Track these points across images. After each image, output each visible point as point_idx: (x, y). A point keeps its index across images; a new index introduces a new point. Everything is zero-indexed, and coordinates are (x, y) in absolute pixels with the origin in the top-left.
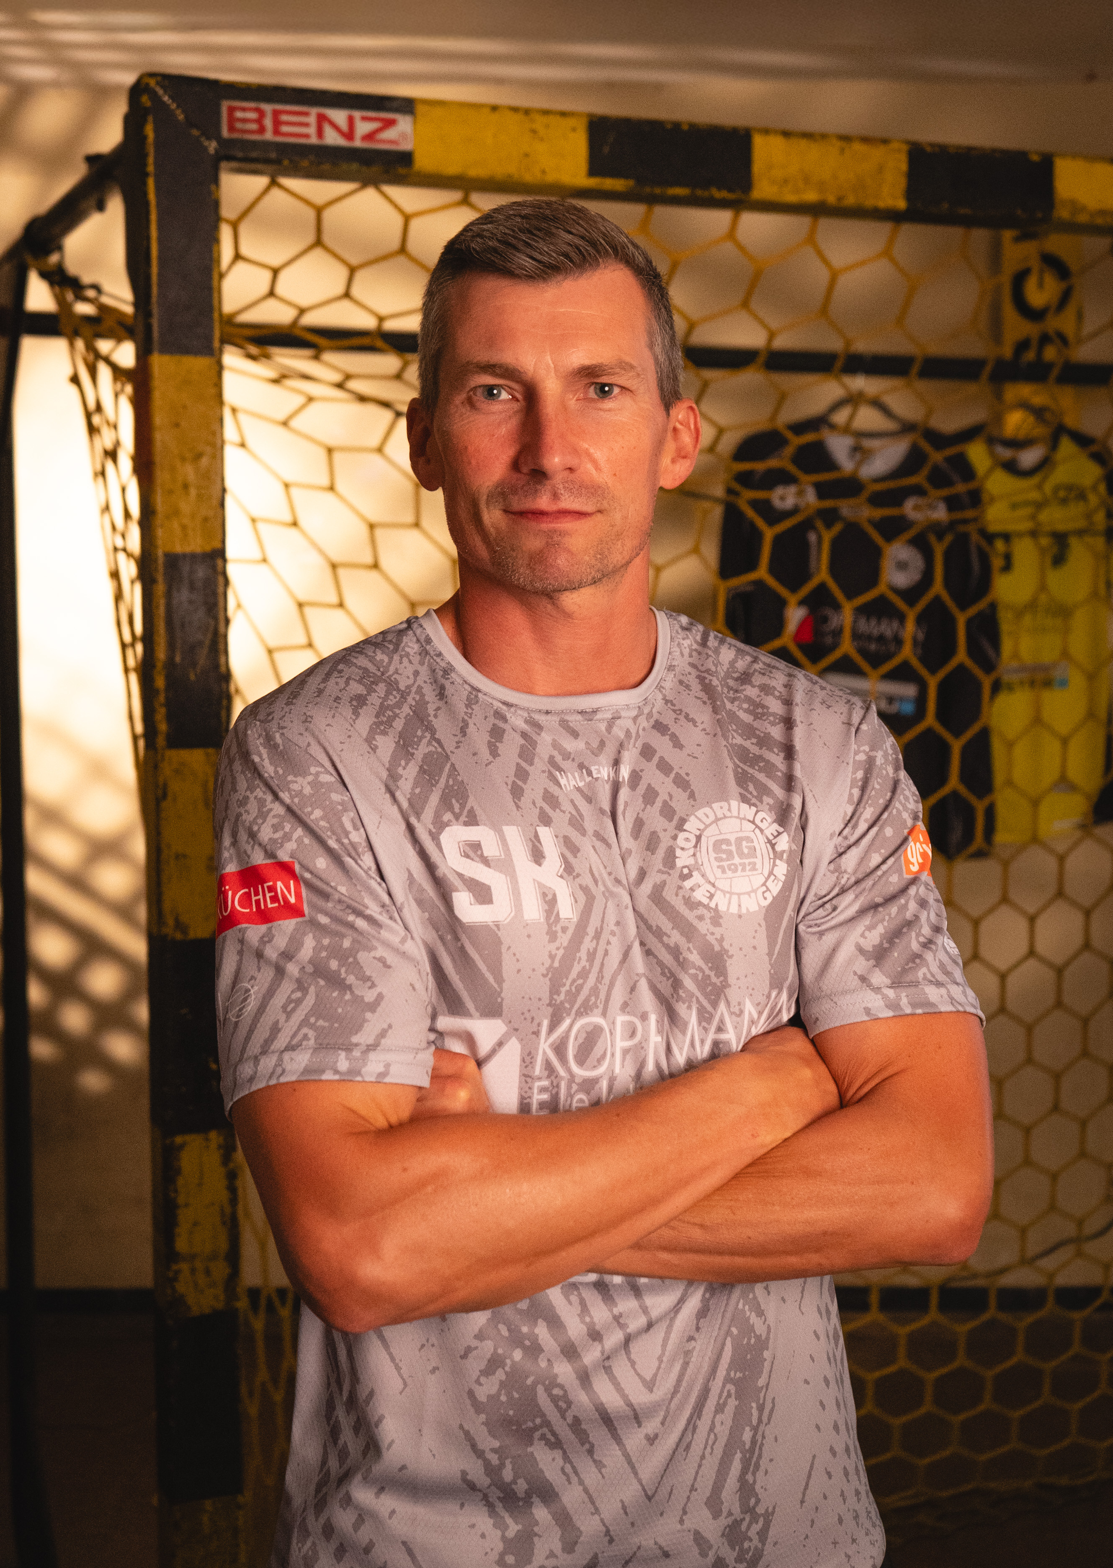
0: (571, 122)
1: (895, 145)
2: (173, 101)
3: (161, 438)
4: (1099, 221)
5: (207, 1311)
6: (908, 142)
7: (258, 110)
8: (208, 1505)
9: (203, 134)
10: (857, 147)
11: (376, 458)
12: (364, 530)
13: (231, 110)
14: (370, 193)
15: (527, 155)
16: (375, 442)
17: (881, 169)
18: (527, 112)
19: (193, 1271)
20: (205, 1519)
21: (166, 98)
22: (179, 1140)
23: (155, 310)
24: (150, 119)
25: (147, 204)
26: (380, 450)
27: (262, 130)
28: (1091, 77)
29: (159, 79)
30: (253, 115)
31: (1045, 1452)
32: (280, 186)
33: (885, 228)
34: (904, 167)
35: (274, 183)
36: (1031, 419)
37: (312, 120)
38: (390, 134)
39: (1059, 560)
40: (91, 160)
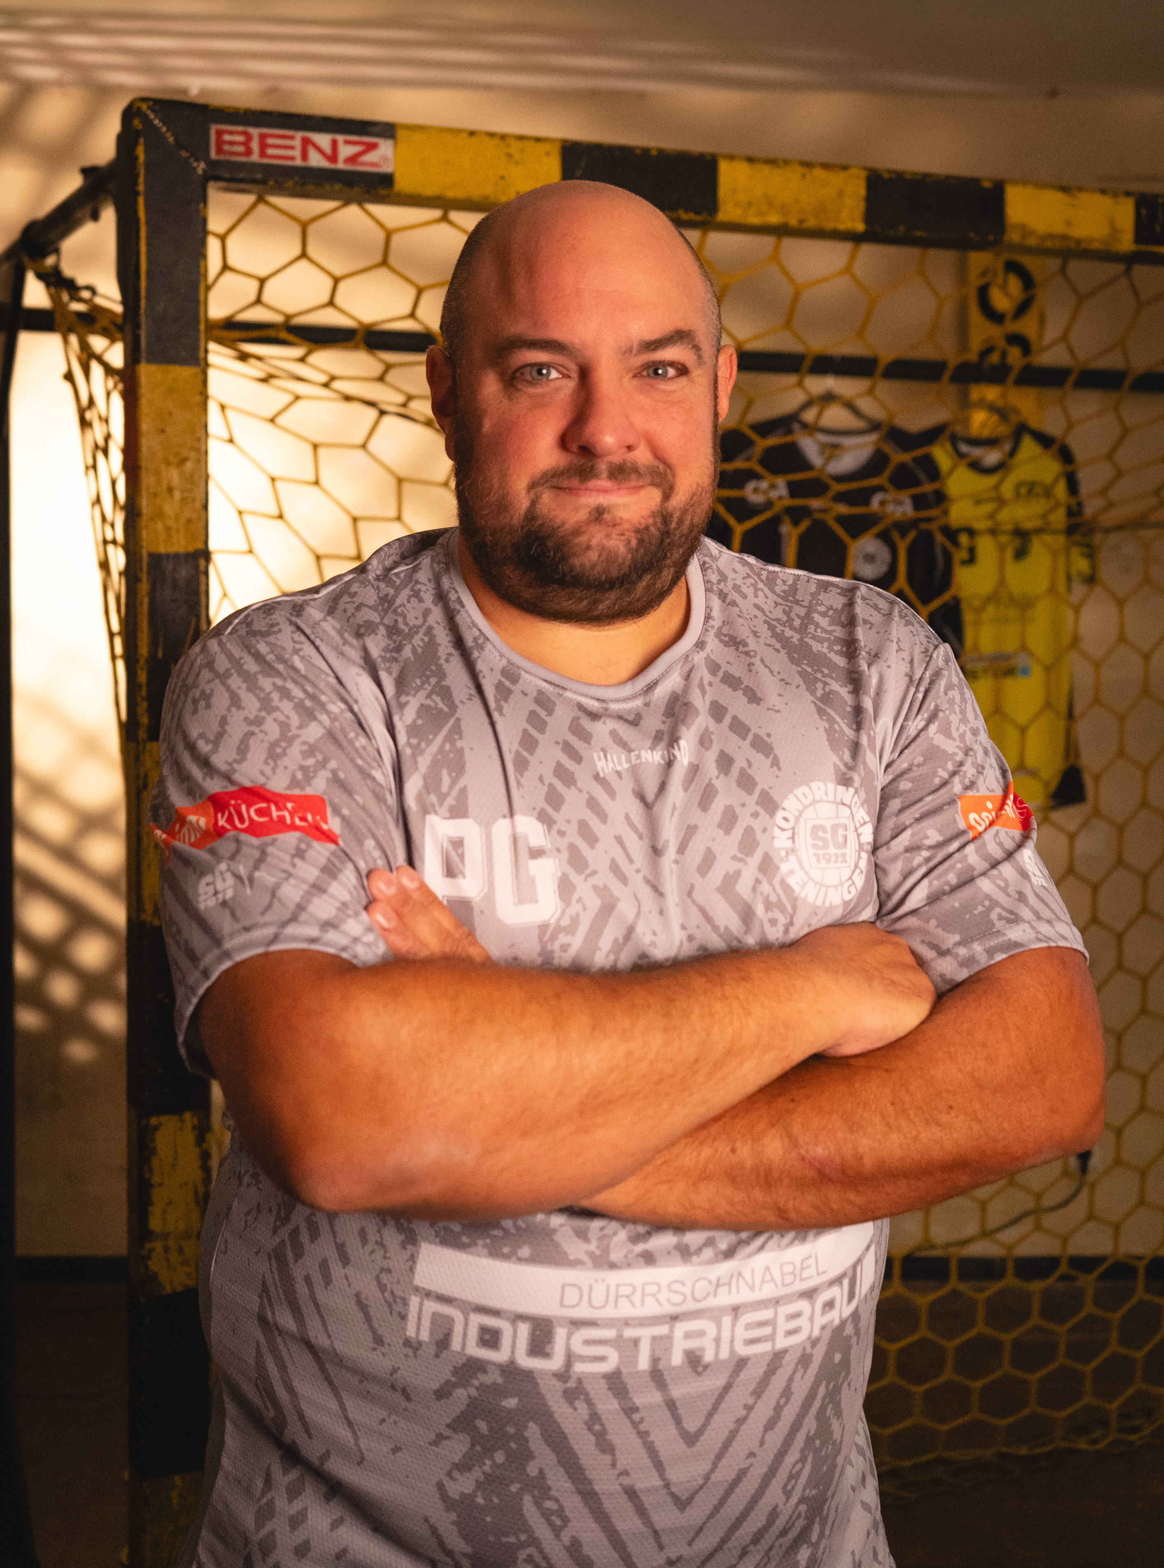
0: (546, 147)
1: (854, 171)
2: (164, 124)
3: (148, 443)
4: (1048, 244)
5: (180, 1289)
6: (866, 169)
7: (245, 133)
8: (178, 1480)
9: (192, 155)
10: (819, 173)
11: (360, 453)
12: (348, 522)
13: (219, 134)
14: (353, 210)
15: (502, 178)
16: (360, 440)
17: (840, 194)
18: (503, 137)
19: (166, 1249)
20: (174, 1494)
21: (156, 122)
22: (154, 1121)
23: (143, 320)
24: (141, 140)
25: (137, 220)
26: (364, 446)
27: (249, 152)
28: (1053, 94)
29: (151, 103)
30: (240, 138)
31: (1005, 1422)
32: (267, 203)
33: (846, 247)
34: (863, 191)
35: (261, 199)
36: (995, 418)
37: (297, 143)
38: (371, 157)
39: (1021, 554)
40: (87, 172)
